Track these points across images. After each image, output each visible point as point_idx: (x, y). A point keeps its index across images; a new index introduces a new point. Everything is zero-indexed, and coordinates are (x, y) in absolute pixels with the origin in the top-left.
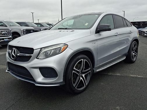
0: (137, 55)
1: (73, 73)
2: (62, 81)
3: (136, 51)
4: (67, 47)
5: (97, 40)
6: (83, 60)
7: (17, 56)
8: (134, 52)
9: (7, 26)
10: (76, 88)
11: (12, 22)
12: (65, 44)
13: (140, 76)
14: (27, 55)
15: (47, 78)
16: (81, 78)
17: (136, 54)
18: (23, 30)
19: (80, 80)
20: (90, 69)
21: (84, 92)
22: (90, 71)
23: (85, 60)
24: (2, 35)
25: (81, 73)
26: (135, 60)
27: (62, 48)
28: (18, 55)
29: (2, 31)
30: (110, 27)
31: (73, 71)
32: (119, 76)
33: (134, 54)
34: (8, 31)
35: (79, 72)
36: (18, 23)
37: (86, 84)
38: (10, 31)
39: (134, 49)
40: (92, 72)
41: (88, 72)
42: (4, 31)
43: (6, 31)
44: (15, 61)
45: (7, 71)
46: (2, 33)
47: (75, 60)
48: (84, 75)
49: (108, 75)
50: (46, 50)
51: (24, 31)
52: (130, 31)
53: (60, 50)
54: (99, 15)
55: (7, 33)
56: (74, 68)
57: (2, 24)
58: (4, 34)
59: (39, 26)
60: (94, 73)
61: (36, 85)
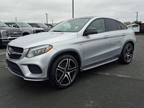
0: (132, 57)
1: (57, 70)
2: (46, 77)
3: (131, 53)
4: (52, 48)
5: (83, 42)
6: (68, 59)
7: (11, 54)
8: (129, 53)
9: (19, 27)
10: (60, 83)
11: (24, 23)
12: (50, 45)
13: (127, 77)
14: (19, 53)
15: (34, 73)
16: (66, 75)
17: (130, 55)
18: (33, 31)
19: (65, 77)
20: (76, 67)
21: (69, 88)
22: (76, 70)
23: (70, 59)
24: (13, 35)
25: (66, 71)
26: (129, 61)
27: (47, 48)
28: (13, 53)
29: (13, 32)
30: (96, 31)
31: (57, 69)
32: (107, 75)
33: (128, 55)
34: (19, 32)
35: (64, 70)
36: (30, 24)
37: (72, 81)
38: (21, 31)
39: (128, 51)
40: (78, 70)
41: (74, 70)
42: (15, 32)
43: (17, 32)
44: (10, 58)
45: (7, 67)
46: (13, 33)
47: (60, 59)
48: (69, 73)
49: (98, 74)
50: (34, 49)
51: (35, 31)
52: (124, 34)
53: (45, 50)
54: (90, 19)
55: (18, 33)
56: (58, 66)
57: (15, 25)
58: (15, 34)
59: (50, 27)
60: (81, 71)
61: (24, 79)
